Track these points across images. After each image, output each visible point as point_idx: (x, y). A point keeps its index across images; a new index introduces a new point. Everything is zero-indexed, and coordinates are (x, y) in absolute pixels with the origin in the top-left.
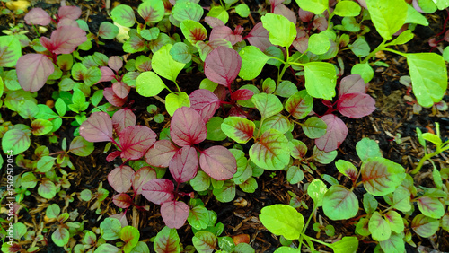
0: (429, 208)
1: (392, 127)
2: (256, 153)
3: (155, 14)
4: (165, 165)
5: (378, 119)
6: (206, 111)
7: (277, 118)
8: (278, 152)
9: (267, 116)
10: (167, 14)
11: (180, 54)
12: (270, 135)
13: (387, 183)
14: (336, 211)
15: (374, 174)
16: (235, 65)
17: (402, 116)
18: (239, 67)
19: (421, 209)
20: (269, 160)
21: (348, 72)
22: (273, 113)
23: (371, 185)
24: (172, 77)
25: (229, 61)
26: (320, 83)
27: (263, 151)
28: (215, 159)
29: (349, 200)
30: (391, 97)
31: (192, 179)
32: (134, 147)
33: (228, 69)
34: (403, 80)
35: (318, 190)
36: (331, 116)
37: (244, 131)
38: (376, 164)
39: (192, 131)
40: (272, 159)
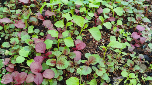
0: (110, 64)
1: (93, 50)
2: (59, 66)
3: (16, 42)
4: (32, 81)
5: (89, 50)
6: (40, 61)
7: (61, 56)
8: (64, 63)
9: (58, 56)
10: (20, 41)
11: (27, 49)
12: (61, 60)
13: (96, 60)
14: (86, 73)
15: (92, 60)
16: (44, 46)
17: (95, 47)
18: (46, 46)
19: (108, 65)
20: (63, 67)
21: (75, 39)
22: (60, 55)
23: (92, 63)
24: (27, 56)
25: (42, 46)
26: (69, 43)
27: (60, 65)
28: (47, 73)
29: (88, 69)
30: (90, 43)
31: (42, 82)
32: (21, 80)
33: (43, 48)
34: (91, 37)
35: (79, 71)
36: (75, 51)
37: (53, 63)
38: (91, 57)
39: (38, 68)
40: (64, 66)
